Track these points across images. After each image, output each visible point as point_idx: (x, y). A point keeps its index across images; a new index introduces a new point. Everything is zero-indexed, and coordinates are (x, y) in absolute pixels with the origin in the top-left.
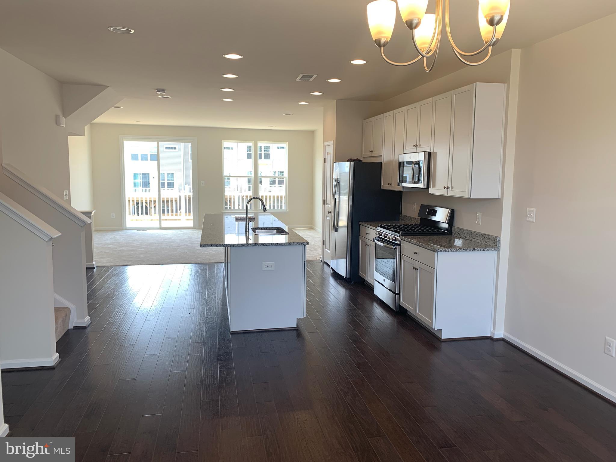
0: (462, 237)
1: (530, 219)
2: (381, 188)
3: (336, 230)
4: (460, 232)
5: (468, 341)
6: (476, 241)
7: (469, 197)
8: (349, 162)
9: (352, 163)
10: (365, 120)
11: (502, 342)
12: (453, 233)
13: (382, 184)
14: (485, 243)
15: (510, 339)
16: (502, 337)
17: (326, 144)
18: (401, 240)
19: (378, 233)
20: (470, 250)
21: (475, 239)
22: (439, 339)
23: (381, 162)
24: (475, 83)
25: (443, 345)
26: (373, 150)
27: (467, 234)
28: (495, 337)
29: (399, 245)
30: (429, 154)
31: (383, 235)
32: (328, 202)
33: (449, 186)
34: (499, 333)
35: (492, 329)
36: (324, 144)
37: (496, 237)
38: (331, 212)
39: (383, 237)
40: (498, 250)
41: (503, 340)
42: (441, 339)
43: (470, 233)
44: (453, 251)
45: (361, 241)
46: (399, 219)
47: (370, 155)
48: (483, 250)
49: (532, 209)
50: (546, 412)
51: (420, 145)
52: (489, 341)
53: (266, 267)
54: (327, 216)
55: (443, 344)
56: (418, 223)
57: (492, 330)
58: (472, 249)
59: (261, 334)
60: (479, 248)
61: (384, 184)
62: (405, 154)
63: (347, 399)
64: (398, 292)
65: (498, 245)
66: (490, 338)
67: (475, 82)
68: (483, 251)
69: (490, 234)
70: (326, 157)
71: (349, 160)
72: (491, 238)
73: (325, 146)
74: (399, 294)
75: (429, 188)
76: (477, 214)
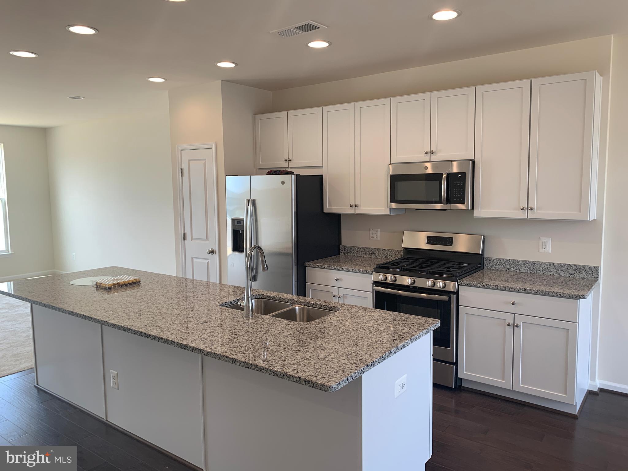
0: (510, 270)
2: (324, 212)
4: (505, 264)
8: (289, 176)
9: (294, 177)
10: (260, 115)
13: (327, 206)
14: (569, 275)
16: (599, 387)
17: (181, 147)
18: (460, 285)
21: (544, 272)
22: (575, 417)
23: (323, 175)
24: (594, 70)
26: (291, 158)
27: (523, 266)
29: (457, 293)
37: (592, 267)
38: (213, 252)
47: (285, 165)
61: (330, 205)
64: (456, 361)
65: (599, 277)
70: (185, 167)
71: (271, 173)
72: (583, 268)
73: (181, 150)
74: (456, 364)
75: (473, 209)
76: (539, 238)
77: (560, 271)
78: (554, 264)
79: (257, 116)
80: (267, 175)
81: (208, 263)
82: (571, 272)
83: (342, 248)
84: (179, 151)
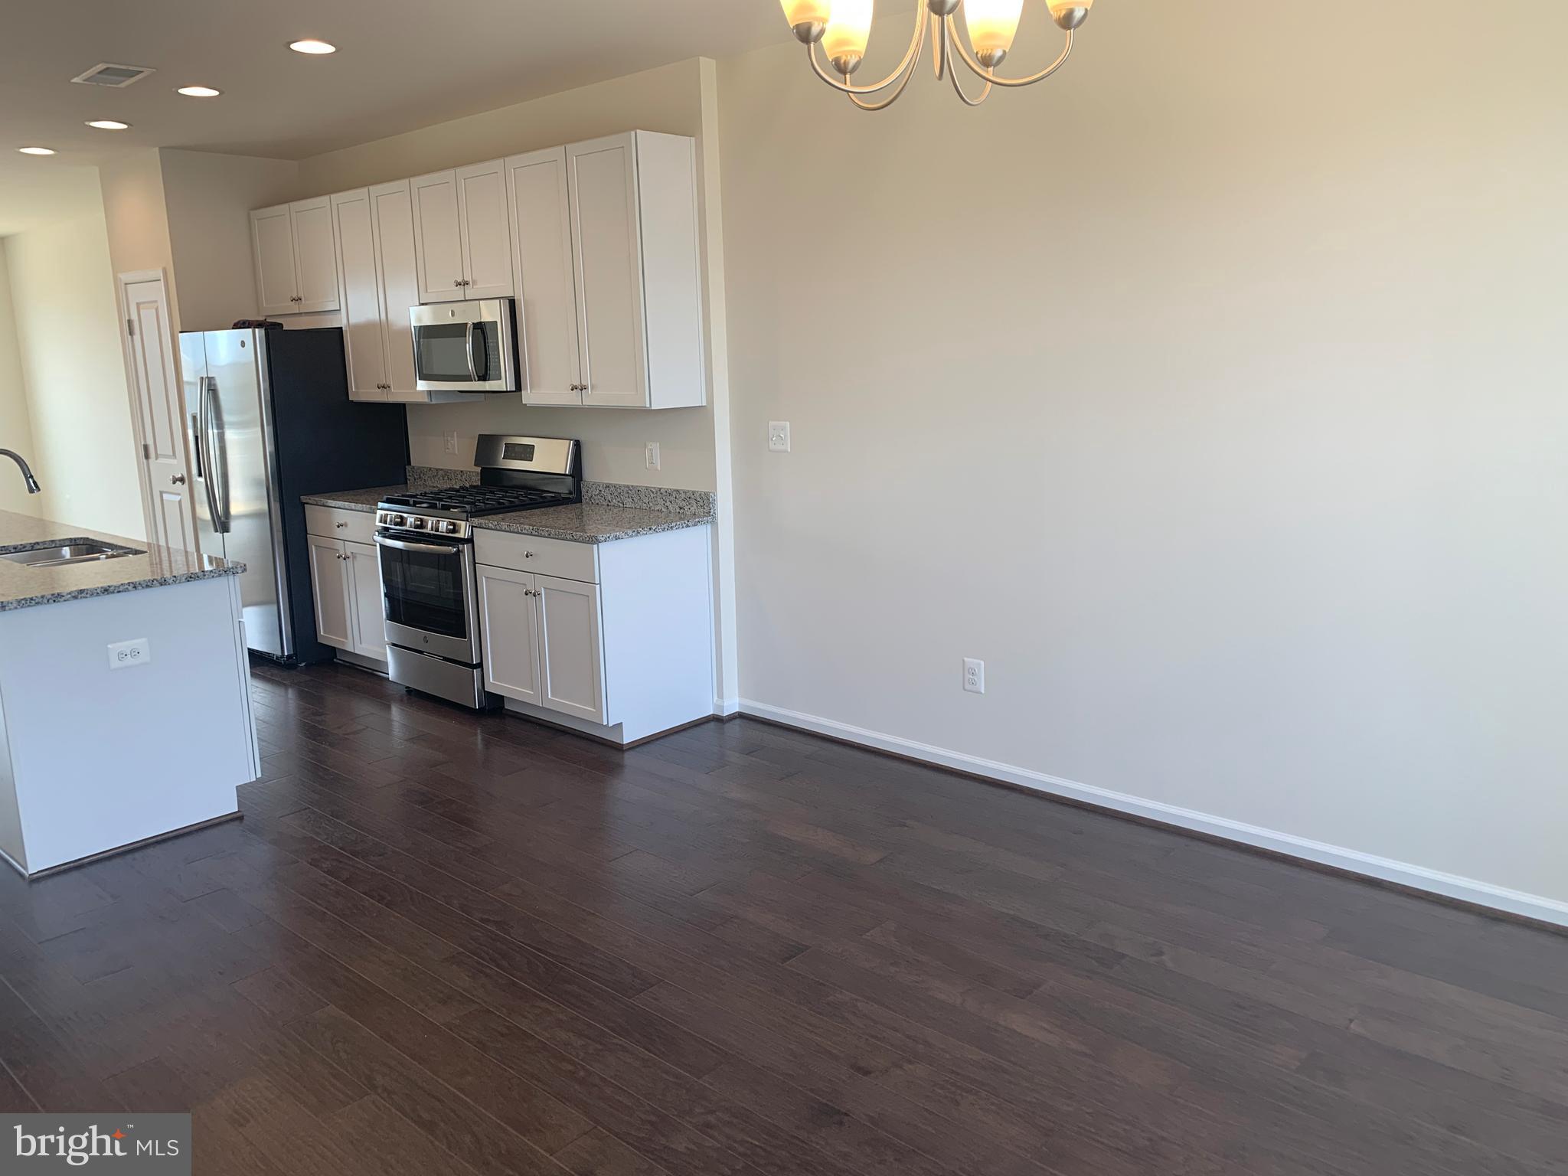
0: (612, 504)
1: (779, 447)
2: (350, 399)
3: (225, 528)
4: (606, 493)
5: (676, 736)
6: (652, 508)
7: (648, 405)
8: (250, 330)
9: (259, 333)
10: (256, 211)
11: (738, 721)
12: (585, 497)
13: (353, 387)
14: (678, 510)
15: (753, 708)
16: (737, 710)
17: (124, 277)
18: (473, 527)
19: (391, 521)
20: (663, 530)
21: (651, 504)
22: (619, 748)
23: (341, 328)
24: (632, 130)
25: (629, 758)
26: (301, 295)
27: (627, 495)
28: (726, 714)
29: (470, 541)
30: (512, 303)
31: (411, 522)
32: (164, 447)
33: (584, 383)
34: (732, 704)
35: (716, 698)
36: (116, 279)
37: (707, 494)
38: (182, 480)
39: (411, 527)
40: (714, 523)
41: (740, 716)
42: (623, 745)
43: (633, 491)
44: (632, 536)
45: (316, 549)
46: (406, 479)
47: (295, 308)
48: (688, 526)
49: (782, 423)
50: (906, 828)
51: (474, 283)
52: (712, 725)
53: (122, 656)
54: (166, 492)
55: (627, 755)
56: (476, 481)
57: (717, 701)
58: (666, 526)
59: (137, 855)
60: (678, 523)
61: (356, 387)
62: (423, 304)
63: (512, 935)
64: (479, 661)
65: (712, 510)
66: (715, 719)
67: (635, 128)
68: (688, 528)
69: (689, 489)
70: (134, 317)
71: (239, 326)
72: (693, 497)
73: (126, 284)
74: (480, 665)
75: (521, 390)
76: (645, 445)
77: (668, 504)
78: (660, 489)
79: (252, 212)
80: (233, 328)
81: (180, 502)
82: (681, 505)
83: (409, 472)
84: (123, 285)
